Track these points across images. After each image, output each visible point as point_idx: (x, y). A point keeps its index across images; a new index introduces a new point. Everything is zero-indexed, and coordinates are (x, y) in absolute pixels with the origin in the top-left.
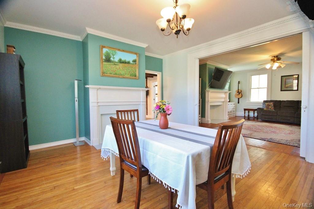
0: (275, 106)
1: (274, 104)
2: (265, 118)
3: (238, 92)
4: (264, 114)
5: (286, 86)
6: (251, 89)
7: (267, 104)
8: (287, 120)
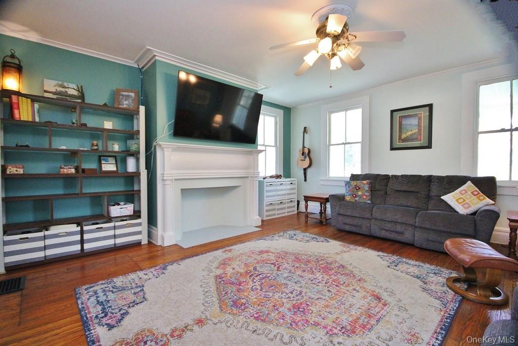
0: (372, 190)
1: (370, 184)
2: (345, 224)
3: (303, 154)
4: (341, 212)
5: (404, 136)
6: (330, 145)
7: (354, 183)
8: (396, 232)
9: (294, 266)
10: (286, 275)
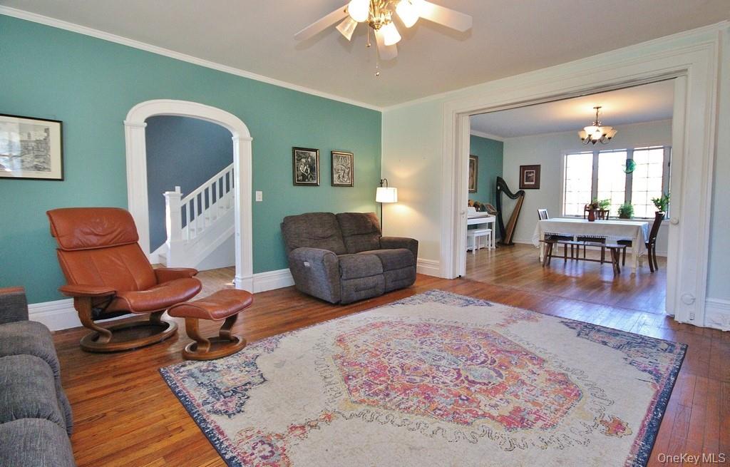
9: (434, 377)
10: (443, 362)
